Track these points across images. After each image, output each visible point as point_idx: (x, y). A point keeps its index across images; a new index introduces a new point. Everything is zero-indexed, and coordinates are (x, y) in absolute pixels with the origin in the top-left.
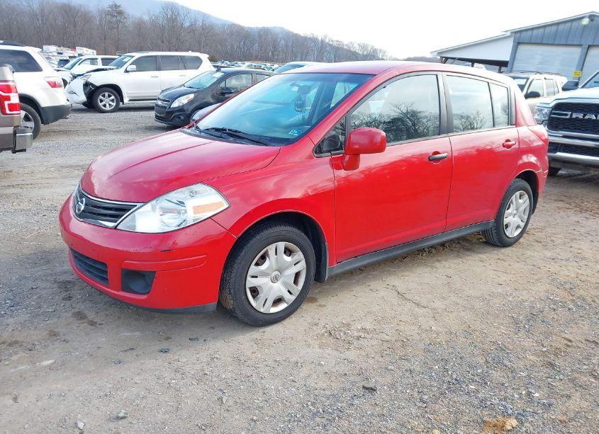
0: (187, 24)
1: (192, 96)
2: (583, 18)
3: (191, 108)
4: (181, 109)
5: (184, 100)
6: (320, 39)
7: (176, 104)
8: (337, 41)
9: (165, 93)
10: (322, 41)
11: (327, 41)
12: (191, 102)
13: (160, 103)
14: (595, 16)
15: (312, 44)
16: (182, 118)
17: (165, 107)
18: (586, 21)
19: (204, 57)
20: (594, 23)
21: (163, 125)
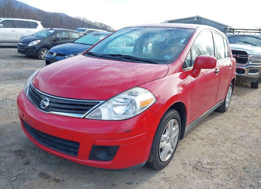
0: (17, 8)
1: (39, 41)
2: (195, 18)
3: (39, 47)
4: (33, 47)
5: (35, 43)
6: (82, 20)
7: (30, 45)
8: (89, 21)
9: (23, 39)
10: (83, 21)
11: (85, 21)
12: (39, 44)
13: (21, 44)
14: (198, 17)
15: (78, 22)
16: (34, 52)
17: (25, 46)
18: (196, 19)
19: (39, 23)
20: (198, 20)
21: (23, 55)
